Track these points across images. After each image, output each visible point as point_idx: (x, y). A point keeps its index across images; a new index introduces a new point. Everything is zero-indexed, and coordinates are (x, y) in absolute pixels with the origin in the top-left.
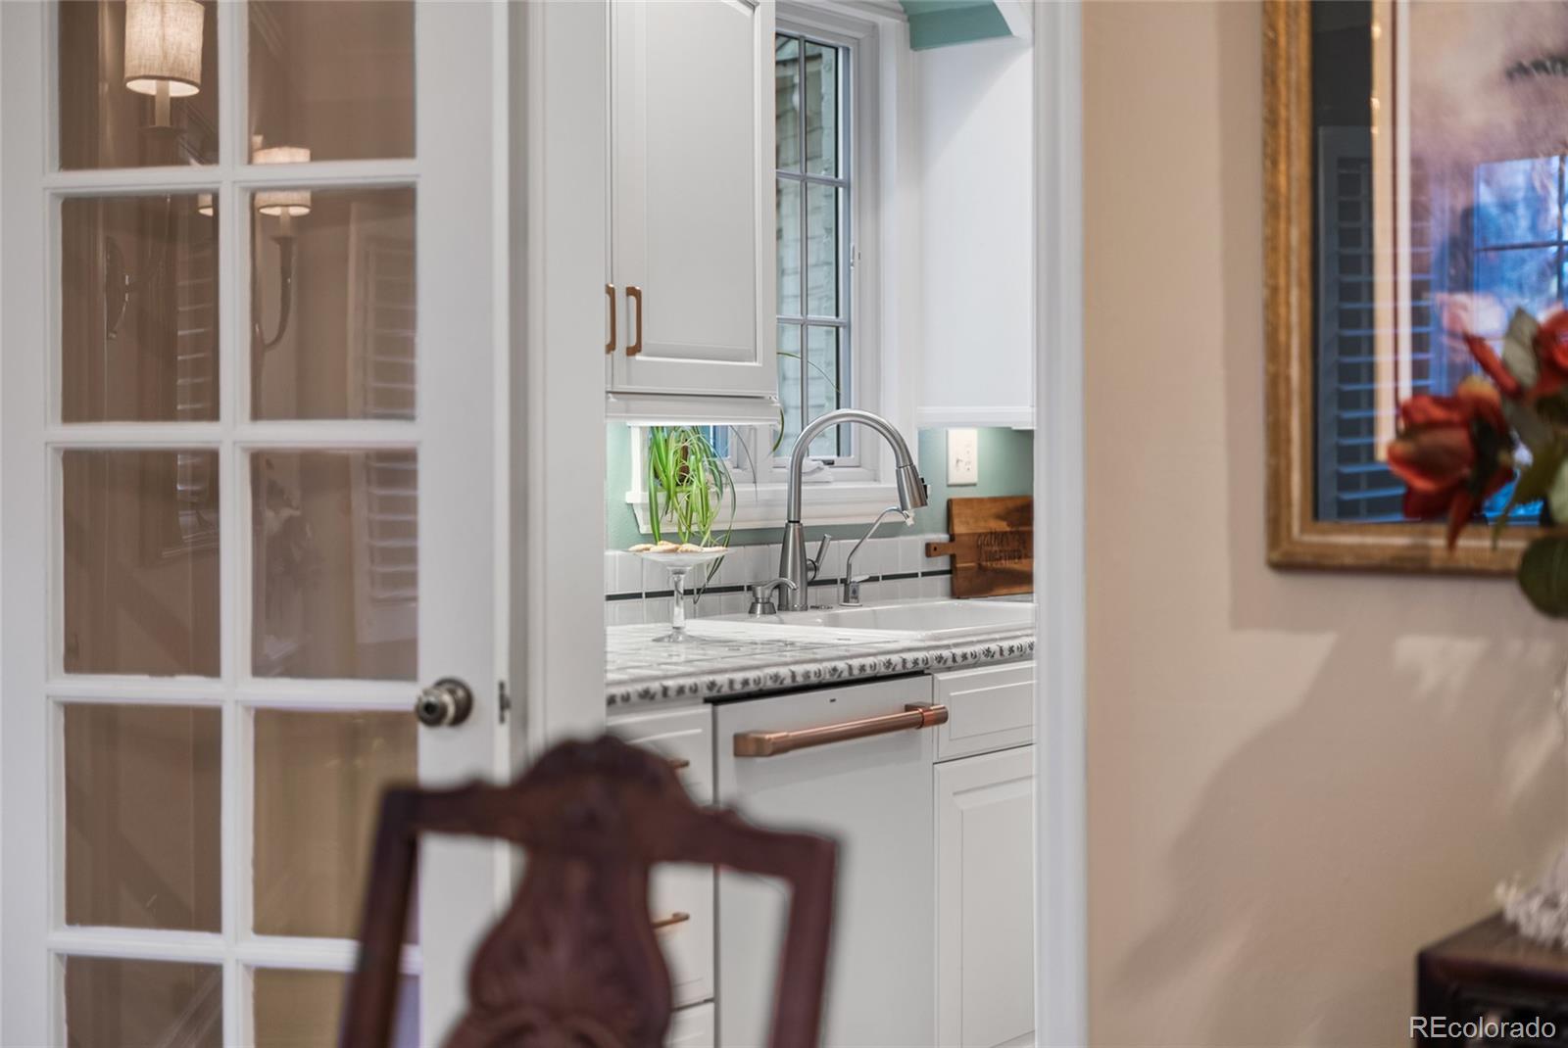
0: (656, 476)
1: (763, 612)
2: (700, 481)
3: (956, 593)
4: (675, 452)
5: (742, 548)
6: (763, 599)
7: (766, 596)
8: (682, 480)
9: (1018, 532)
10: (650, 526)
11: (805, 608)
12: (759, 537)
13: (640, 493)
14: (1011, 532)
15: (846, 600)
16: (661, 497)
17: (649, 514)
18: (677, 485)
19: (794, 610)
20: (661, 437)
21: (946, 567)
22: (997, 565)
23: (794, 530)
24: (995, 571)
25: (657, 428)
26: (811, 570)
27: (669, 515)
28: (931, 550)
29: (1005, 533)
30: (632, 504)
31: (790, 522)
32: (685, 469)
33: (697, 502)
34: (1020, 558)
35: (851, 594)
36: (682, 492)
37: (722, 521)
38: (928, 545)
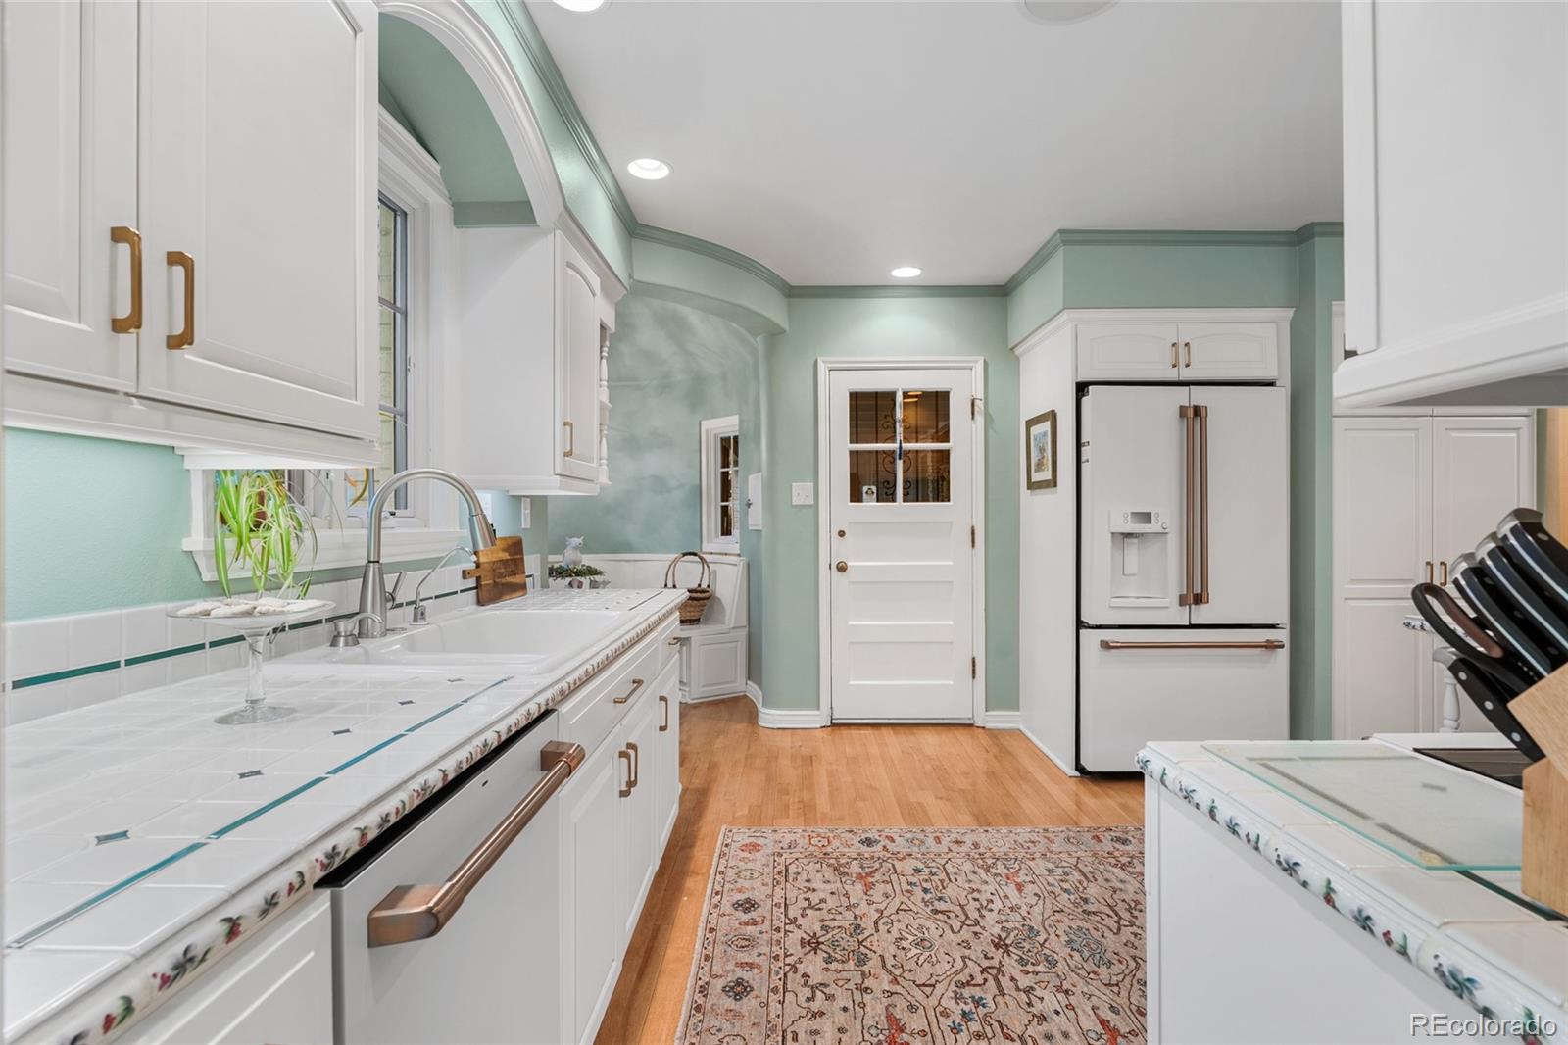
0: (224, 521)
1: (346, 644)
2: (280, 526)
3: (480, 602)
4: (249, 498)
5: (320, 585)
6: (345, 632)
7: (349, 629)
8: (257, 525)
9: (515, 559)
10: (216, 573)
11: (384, 634)
12: (339, 575)
13: (202, 538)
14: (511, 560)
15: (415, 620)
16: (231, 543)
17: (214, 560)
18: (251, 531)
19: (373, 637)
20: (230, 482)
21: (475, 585)
22: (503, 581)
23: (374, 571)
24: (503, 585)
25: (225, 471)
26: (390, 600)
27: (241, 560)
28: (465, 574)
29: (507, 560)
30: (191, 552)
31: (370, 562)
32: (262, 515)
33: (276, 548)
34: (515, 575)
35: (420, 616)
36: (258, 538)
37: (303, 562)
38: (464, 571)
